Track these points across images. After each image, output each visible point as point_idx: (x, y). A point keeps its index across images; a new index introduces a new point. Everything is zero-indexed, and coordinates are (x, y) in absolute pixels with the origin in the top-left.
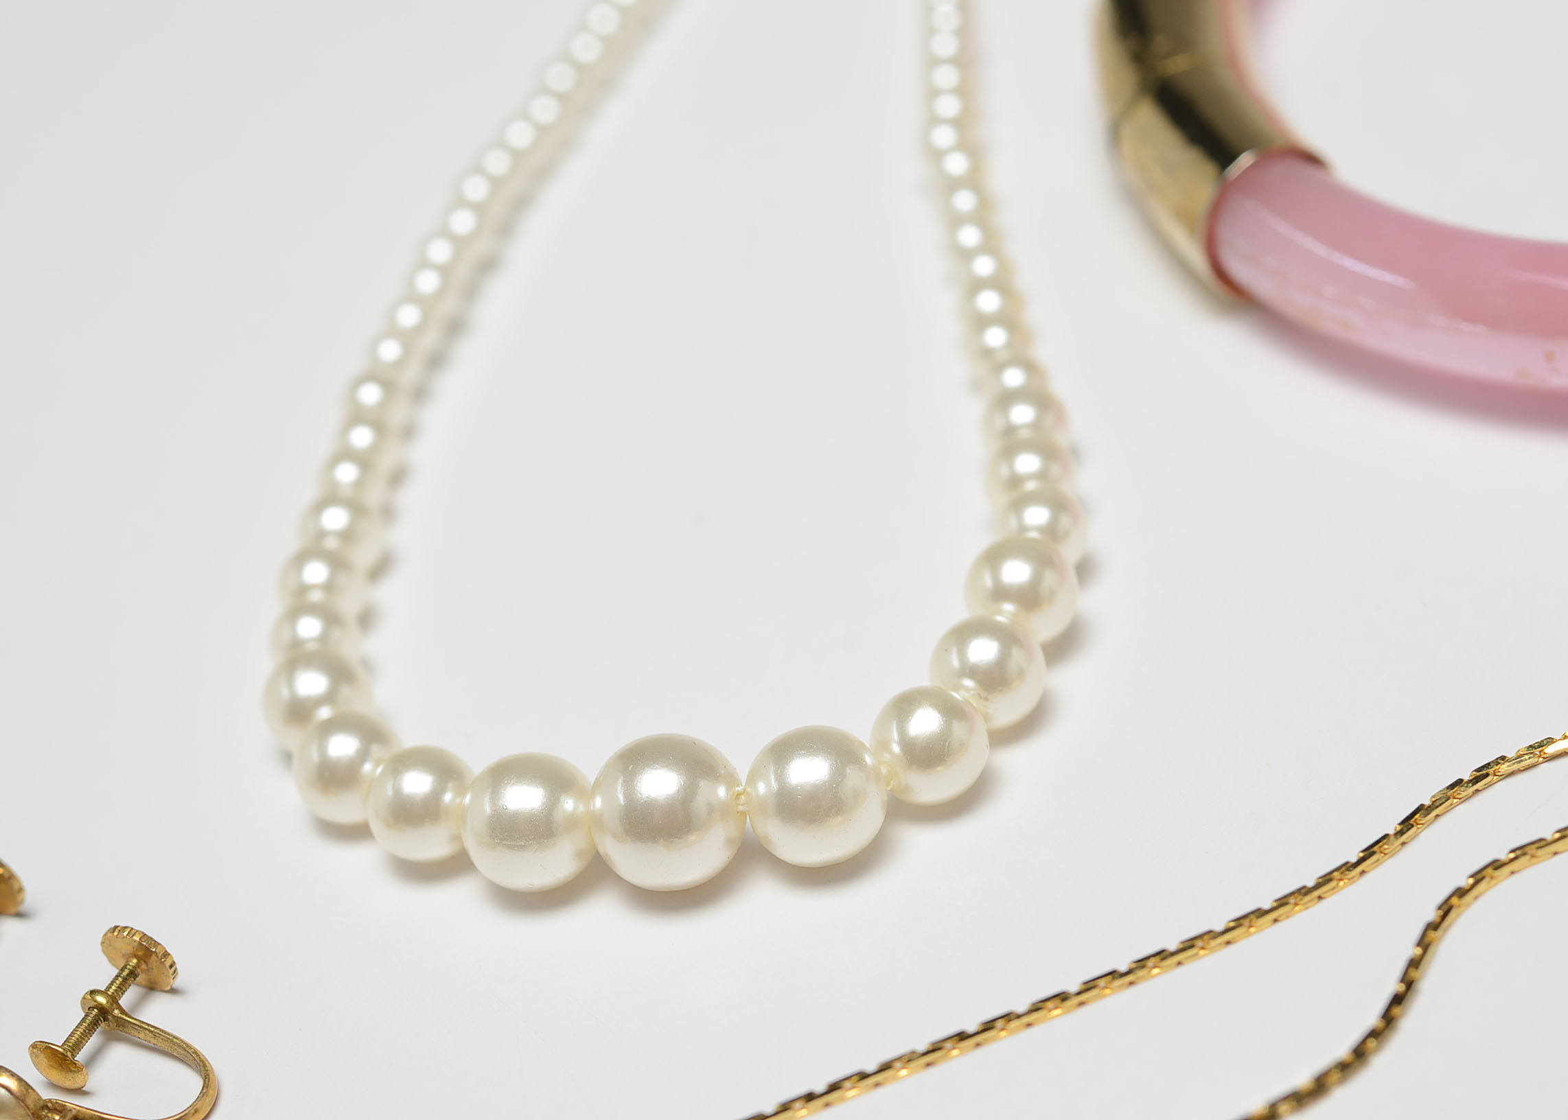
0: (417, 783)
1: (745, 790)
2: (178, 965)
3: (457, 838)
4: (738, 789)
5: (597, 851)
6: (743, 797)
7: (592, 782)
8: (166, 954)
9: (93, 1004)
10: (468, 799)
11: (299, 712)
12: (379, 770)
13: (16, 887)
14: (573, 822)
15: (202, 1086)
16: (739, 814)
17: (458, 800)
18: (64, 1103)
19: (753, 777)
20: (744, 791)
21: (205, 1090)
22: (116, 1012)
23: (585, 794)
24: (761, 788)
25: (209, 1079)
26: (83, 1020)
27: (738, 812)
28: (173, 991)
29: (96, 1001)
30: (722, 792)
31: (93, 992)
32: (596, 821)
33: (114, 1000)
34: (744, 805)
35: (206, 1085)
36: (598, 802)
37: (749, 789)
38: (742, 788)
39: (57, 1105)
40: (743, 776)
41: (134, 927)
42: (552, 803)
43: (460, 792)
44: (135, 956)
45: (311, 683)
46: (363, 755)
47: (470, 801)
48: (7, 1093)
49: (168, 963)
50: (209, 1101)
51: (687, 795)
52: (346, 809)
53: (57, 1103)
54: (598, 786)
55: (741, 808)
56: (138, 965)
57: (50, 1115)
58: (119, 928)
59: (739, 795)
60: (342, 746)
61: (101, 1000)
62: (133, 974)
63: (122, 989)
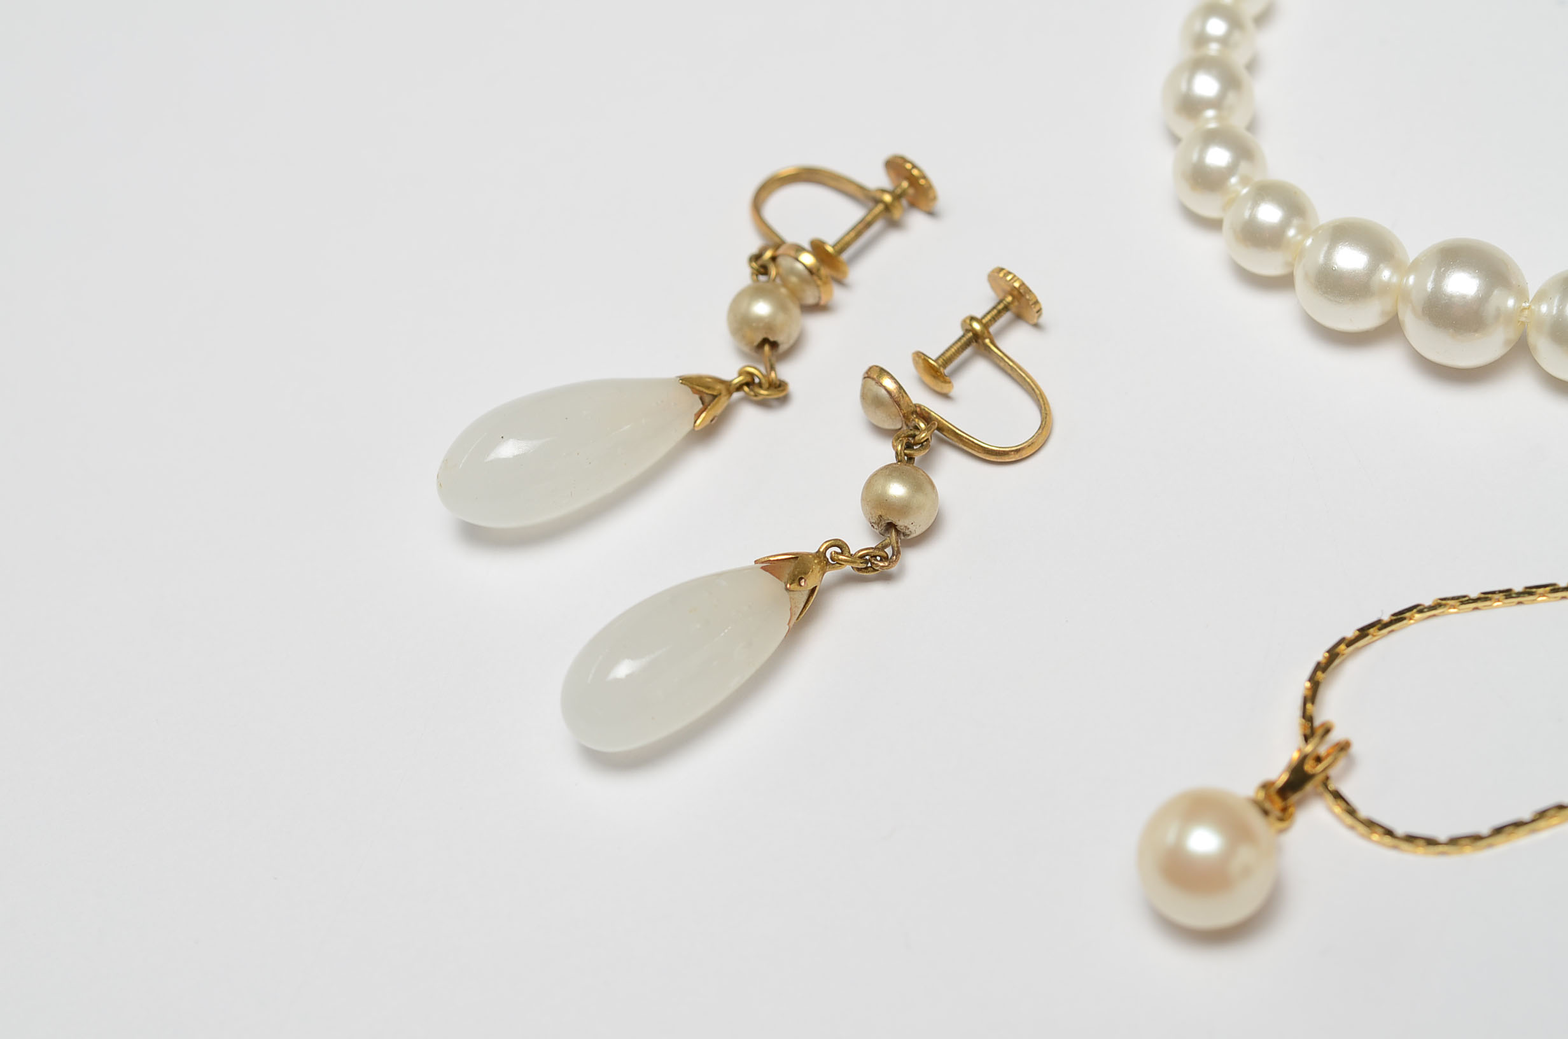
0: (1269, 214)
1: (1530, 306)
2: (1044, 311)
3: (1291, 265)
4: (1524, 304)
5: (1397, 314)
6: (1526, 312)
7: (1411, 261)
8: (1037, 302)
9: (969, 327)
10: (1309, 242)
11: (1190, 106)
12: (1245, 191)
13: (931, 196)
14: (1385, 289)
15: (1039, 426)
16: (1519, 324)
17: (1299, 237)
18: (929, 411)
19: (1541, 296)
20: (1529, 308)
21: (1040, 431)
22: (987, 341)
23: (1401, 268)
24: (1544, 308)
25: (1046, 422)
26: (960, 339)
27: (1519, 322)
28: (1036, 326)
29: (971, 325)
30: (1511, 303)
31: (972, 319)
32: (1404, 295)
33: (986, 326)
34: (1526, 317)
35: (1042, 427)
36: (1411, 280)
37: (1533, 307)
38: (1527, 304)
39: (924, 411)
40: (1532, 291)
41: (1017, 275)
42: (1373, 269)
43: (1304, 231)
44: (1011, 294)
45: (1206, 86)
46: (1231, 170)
47: (1311, 244)
48: (888, 396)
49: (1037, 308)
50: (1041, 441)
51: (1482, 299)
52: (1208, 206)
53: (924, 410)
54: (1415, 267)
55: (1523, 319)
56: (1012, 302)
57: (917, 420)
58: (1004, 271)
59: (1525, 309)
60: (1218, 157)
61: (977, 326)
62: (1006, 308)
63: (994, 319)
